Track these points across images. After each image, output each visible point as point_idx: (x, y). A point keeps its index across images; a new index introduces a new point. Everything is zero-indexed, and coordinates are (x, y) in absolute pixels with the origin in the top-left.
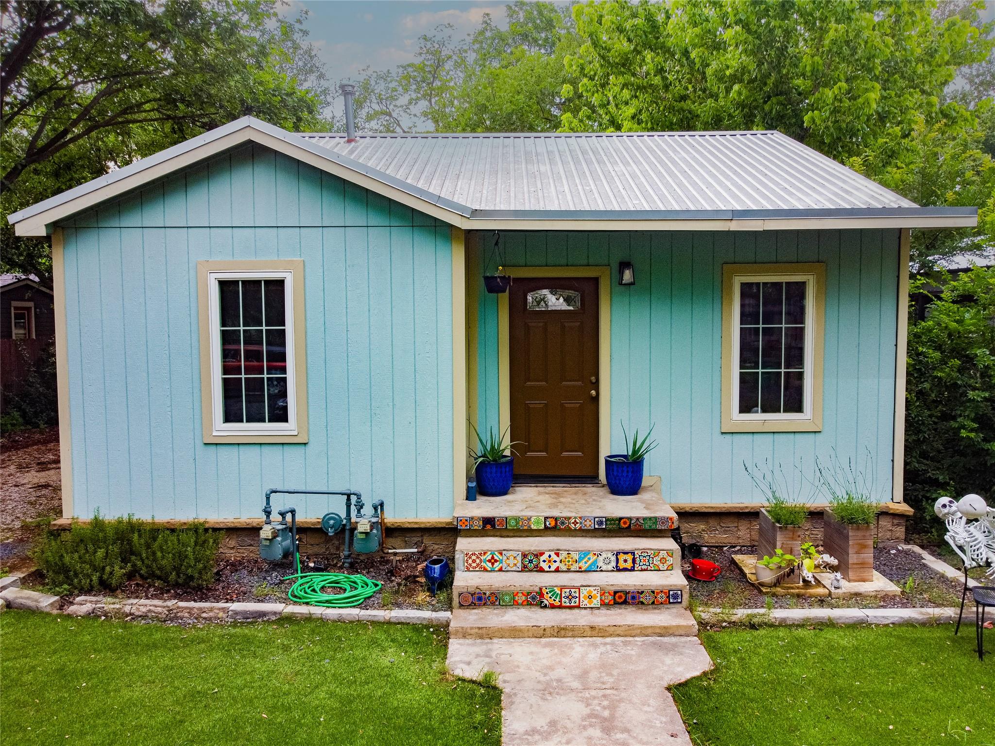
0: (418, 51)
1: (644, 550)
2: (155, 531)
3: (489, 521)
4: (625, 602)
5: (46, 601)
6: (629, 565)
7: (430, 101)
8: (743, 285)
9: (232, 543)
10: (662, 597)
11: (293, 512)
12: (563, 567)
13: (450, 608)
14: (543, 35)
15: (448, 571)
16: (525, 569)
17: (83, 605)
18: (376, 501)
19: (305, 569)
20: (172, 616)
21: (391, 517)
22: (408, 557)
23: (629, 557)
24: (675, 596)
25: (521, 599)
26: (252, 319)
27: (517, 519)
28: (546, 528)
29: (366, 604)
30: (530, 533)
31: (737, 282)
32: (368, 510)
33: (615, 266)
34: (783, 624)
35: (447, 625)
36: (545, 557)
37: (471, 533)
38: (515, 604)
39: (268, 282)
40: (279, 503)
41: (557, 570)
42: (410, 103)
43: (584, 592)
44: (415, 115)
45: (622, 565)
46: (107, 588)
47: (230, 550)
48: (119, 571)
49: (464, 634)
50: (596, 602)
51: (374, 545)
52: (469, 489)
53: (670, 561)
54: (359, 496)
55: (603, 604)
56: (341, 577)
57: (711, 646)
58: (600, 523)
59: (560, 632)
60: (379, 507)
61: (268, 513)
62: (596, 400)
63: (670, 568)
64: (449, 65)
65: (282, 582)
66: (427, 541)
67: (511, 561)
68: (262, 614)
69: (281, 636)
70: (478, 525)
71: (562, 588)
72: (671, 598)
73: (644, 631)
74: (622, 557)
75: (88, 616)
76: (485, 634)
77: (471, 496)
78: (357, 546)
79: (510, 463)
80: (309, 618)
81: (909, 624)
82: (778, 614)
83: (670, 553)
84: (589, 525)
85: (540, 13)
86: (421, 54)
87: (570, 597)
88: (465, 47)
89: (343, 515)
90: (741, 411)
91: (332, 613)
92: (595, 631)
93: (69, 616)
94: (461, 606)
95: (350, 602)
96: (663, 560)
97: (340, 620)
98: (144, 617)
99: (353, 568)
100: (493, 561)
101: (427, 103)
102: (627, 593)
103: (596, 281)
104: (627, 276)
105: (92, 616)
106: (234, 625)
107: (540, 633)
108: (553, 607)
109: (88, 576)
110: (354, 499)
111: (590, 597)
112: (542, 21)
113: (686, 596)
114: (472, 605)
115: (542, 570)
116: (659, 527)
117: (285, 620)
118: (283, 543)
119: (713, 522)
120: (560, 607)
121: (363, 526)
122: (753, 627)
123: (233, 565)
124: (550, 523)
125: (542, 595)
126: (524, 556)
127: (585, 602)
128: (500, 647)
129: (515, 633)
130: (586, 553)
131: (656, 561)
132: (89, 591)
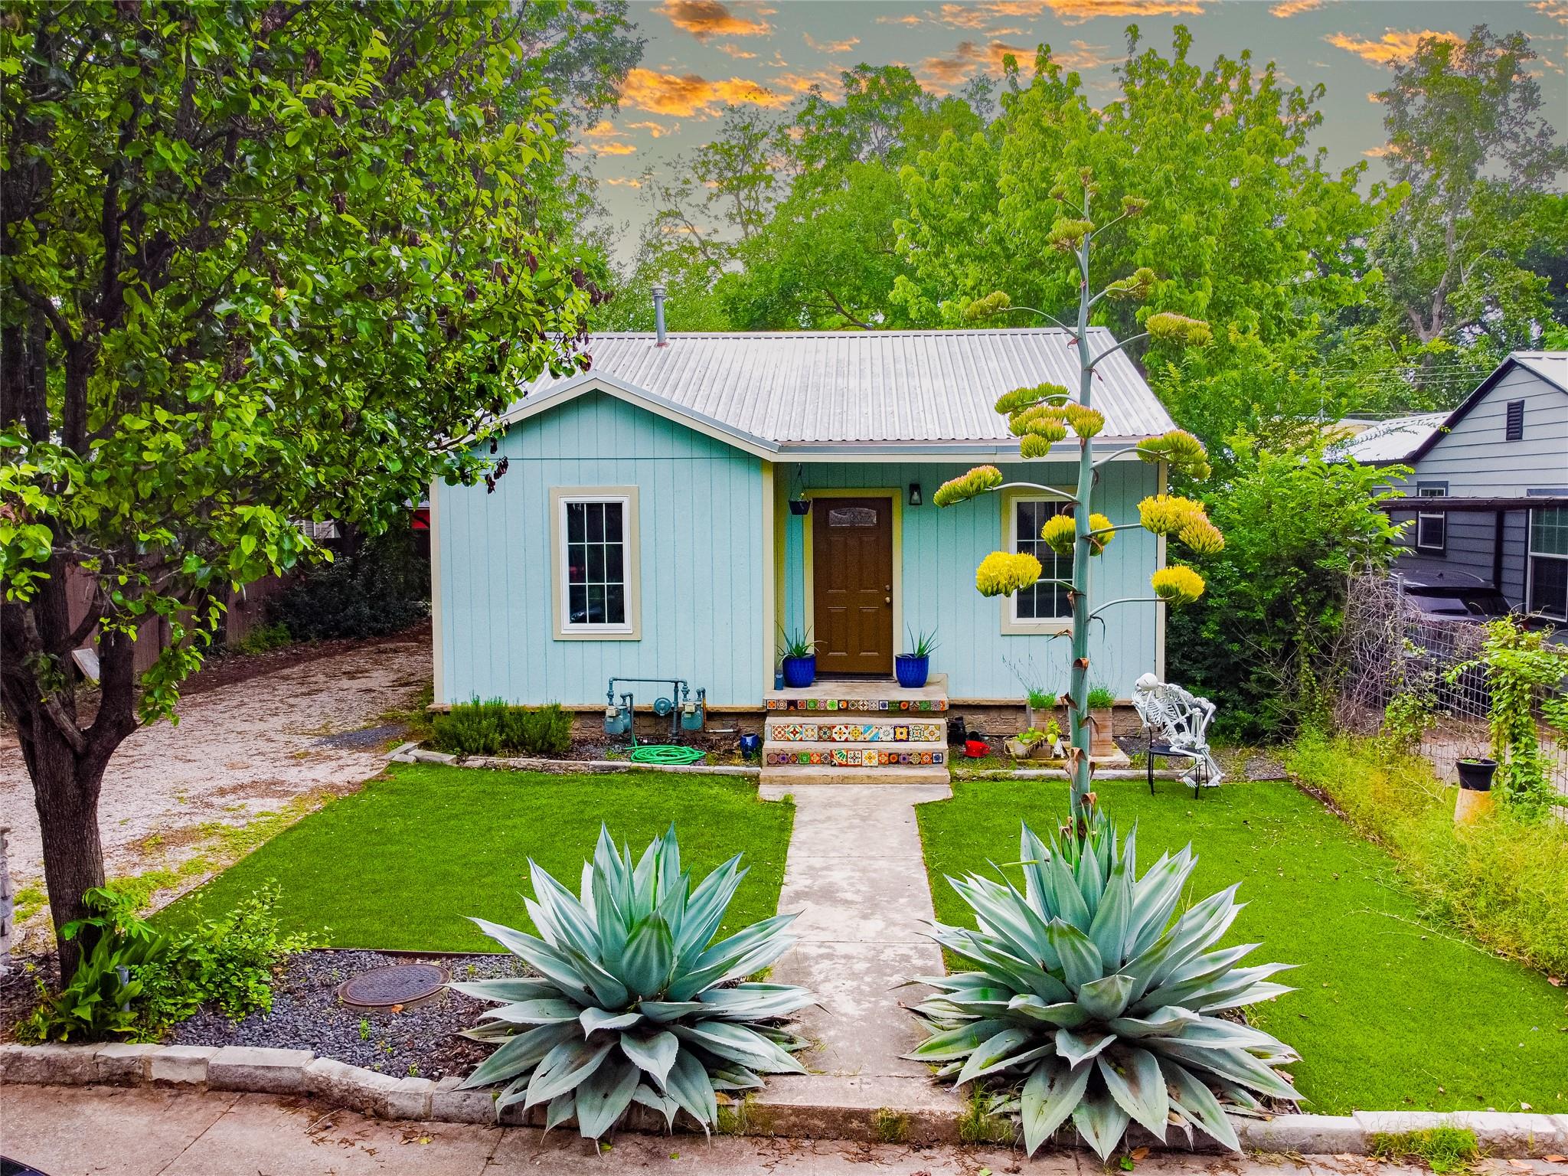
0: (723, 126)
1: (916, 725)
2: (519, 714)
3: (792, 703)
4: (898, 762)
5: (448, 758)
6: (904, 737)
7: (737, 196)
8: (1019, 504)
9: (577, 725)
10: (926, 759)
11: (631, 696)
12: (851, 738)
13: (761, 766)
14: (894, 113)
15: (759, 741)
16: (820, 739)
17: (476, 761)
18: (700, 688)
19: (640, 743)
20: (545, 769)
21: (712, 703)
22: (725, 737)
23: (904, 730)
24: (937, 758)
25: (816, 759)
26: (595, 535)
27: (815, 702)
28: (840, 709)
29: (694, 762)
30: (826, 713)
31: (1014, 501)
32: (693, 696)
33: (906, 487)
34: (1021, 778)
35: (758, 776)
36: (836, 730)
37: (778, 713)
38: (812, 763)
39: (608, 505)
40: (620, 689)
41: (846, 740)
42: (710, 199)
43: (866, 753)
44: (716, 217)
45: (899, 737)
46: (489, 751)
47: (576, 730)
48: (499, 738)
49: (771, 781)
50: (875, 762)
51: (698, 723)
52: (777, 680)
53: (938, 733)
54: (685, 683)
55: (880, 763)
56: (672, 748)
57: (956, 789)
58: (884, 705)
59: (844, 780)
60: (702, 693)
61: (611, 696)
62: (890, 605)
63: (938, 740)
64: (764, 144)
65: (624, 752)
66: (742, 724)
67: (810, 733)
68: (616, 768)
69: (633, 779)
70: (783, 706)
71: (848, 750)
72: (935, 759)
73: (908, 780)
74: (899, 730)
75: (481, 768)
76: (786, 781)
77: (778, 686)
78: (684, 724)
79: (813, 658)
80: (652, 771)
81: (1119, 779)
82: (1018, 772)
83: (938, 727)
84: (875, 707)
85: (889, 82)
86: (725, 131)
87: (854, 758)
88: (787, 122)
89: (672, 700)
90: (1019, 616)
91: (669, 768)
92: (871, 780)
93: (468, 768)
94: (769, 764)
95: (684, 761)
96: (932, 733)
97: (675, 773)
98: (524, 769)
99: (680, 743)
100: (795, 732)
101: (732, 198)
102: (899, 755)
103: (889, 500)
104: (916, 496)
105: (485, 768)
106: (595, 774)
107: (829, 781)
108: (841, 765)
109: (475, 740)
110: (681, 685)
111: (870, 758)
112: (893, 94)
113: (946, 758)
114: (778, 764)
115: (834, 740)
116: (933, 709)
117: (631, 771)
118: (624, 721)
119: (994, 714)
120: (846, 766)
121: (690, 707)
122: (995, 780)
123: (579, 742)
124: (843, 705)
125: (832, 756)
126: (820, 728)
127: (866, 762)
128: (795, 789)
129: (810, 781)
130: (870, 727)
131: (926, 733)
132: (476, 753)
